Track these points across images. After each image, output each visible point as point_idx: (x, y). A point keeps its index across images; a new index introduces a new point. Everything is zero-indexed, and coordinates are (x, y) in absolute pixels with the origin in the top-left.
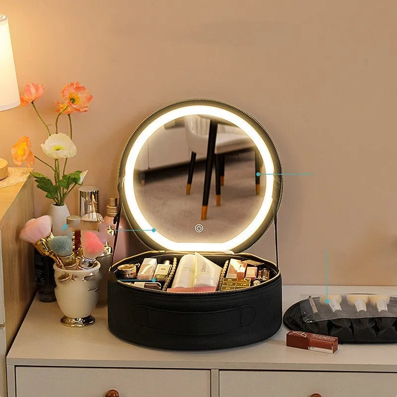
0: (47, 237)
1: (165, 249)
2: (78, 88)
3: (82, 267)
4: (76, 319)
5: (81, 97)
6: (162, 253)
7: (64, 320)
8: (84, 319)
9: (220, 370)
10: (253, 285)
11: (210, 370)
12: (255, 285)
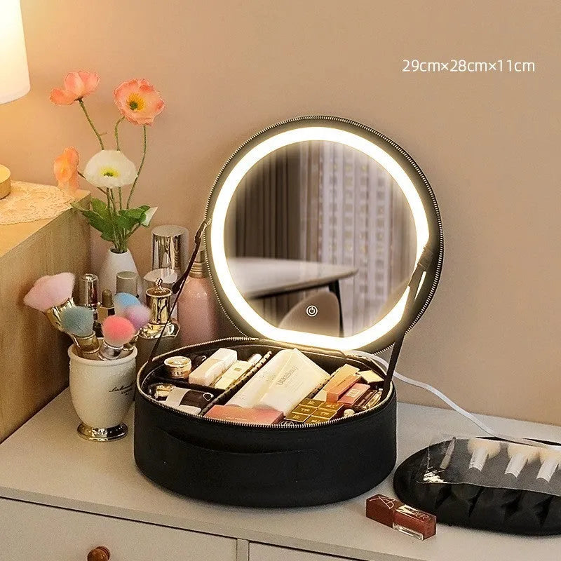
0: (62, 306)
1: (261, 336)
2: (145, 88)
3: (103, 357)
4: (97, 430)
5: (148, 101)
6: (253, 342)
7: (81, 429)
8: (108, 430)
9: (251, 542)
10: (343, 416)
11: (236, 539)
12: (346, 416)
